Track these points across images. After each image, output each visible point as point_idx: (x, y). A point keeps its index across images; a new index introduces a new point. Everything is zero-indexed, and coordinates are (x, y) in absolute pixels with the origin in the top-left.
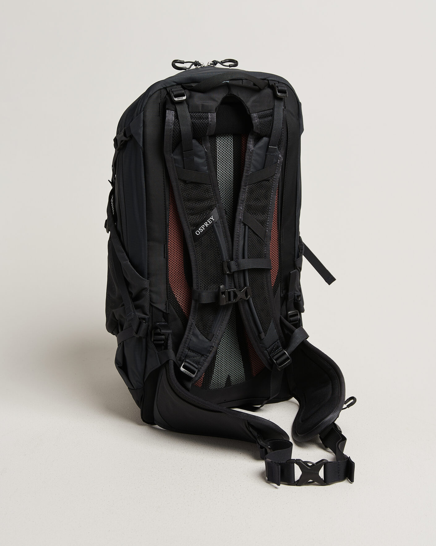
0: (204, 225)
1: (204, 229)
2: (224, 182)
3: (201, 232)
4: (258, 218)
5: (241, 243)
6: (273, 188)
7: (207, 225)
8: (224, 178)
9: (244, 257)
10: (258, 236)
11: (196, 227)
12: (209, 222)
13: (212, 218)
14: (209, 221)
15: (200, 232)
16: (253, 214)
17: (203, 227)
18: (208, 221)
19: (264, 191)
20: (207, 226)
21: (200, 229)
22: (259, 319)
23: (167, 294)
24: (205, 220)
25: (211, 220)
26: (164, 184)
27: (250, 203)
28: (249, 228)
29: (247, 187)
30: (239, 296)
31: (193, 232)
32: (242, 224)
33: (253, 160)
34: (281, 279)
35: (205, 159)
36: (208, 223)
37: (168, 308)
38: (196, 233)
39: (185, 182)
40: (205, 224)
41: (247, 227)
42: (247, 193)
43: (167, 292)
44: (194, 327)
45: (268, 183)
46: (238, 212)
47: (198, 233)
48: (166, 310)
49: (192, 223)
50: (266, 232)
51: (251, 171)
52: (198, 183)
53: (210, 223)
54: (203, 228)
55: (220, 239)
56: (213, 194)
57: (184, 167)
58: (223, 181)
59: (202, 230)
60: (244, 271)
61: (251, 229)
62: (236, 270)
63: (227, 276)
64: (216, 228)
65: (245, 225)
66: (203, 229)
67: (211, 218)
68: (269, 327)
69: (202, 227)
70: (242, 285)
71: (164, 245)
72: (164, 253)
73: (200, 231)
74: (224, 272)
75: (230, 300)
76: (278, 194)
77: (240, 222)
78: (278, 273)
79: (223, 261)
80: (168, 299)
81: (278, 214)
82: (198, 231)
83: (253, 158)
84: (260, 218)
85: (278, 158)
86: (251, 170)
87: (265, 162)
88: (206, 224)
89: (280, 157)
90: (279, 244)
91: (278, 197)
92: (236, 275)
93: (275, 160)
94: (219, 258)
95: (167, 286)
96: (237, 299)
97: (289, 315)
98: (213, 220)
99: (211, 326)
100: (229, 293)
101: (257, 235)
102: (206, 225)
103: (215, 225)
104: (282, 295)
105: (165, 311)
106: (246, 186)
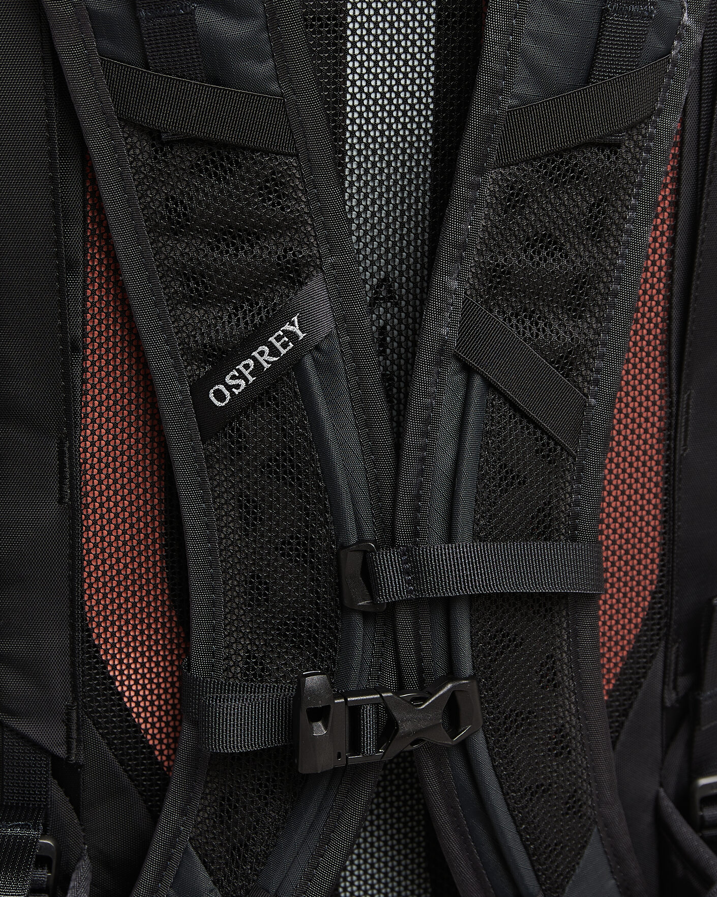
0: (254, 359)
1: (251, 379)
2: (382, 145)
3: (236, 392)
4: (541, 336)
5: (444, 459)
6: (640, 186)
7: (266, 360)
8: (382, 120)
9: (450, 537)
10: (537, 426)
11: (212, 363)
12: (278, 345)
13: (292, 324)
14: (278, 339)
15: (232, 394)
16: (517, 315)
17: (247, 367)
18: (272, 339)
19: (584, 199)
20: (266, 366)
21: (233, 377)
22: (521, 836)
23: (74, 676)
24: (258, 336)
25: (291, 335)
26: (50, 140)
27: (501, 260)
28: (489, 385)
29: (492, 174)
30: (405, 727)
31: (199, 389)
32: (453, 366)
33: (531, 34)
34: (668, 625)
35: (258, 23)
36: (274, 351)
37: (79, 741)
38: (211, 396)
39: (154, 135)
40: (255, 354)
41: (477, 381)
42: (489, 205)
43: (73, 664)
44: (186, 849)
45: (613, 158)
46: (433, 305)
47: (220, 396)
48: (69, 749)
49: (192, 344)
50: (585, 406)
51: (514, 96)
52: (225, 145)
53: (283, 352)
54: (246, 373)
55: (329, 434)
56: (308, 203)
57: (145, 57)
58: (375, 139)
59: (243, 383)
60: (448, 604)
61: (502, 394)
62: (405, 596)
63: (358, 620)
64: (314, 379)
65: (468, 370)
66: (246, 380)
67: (287, 327)
68: (574, 870)
69: (240, 367)
70: (440, 667)
71: (61, 444)
72: (61, 482)
73: (229, 388)
74: (346, 602)
75: (355, 745)
76: (675, 216)
77: (441, 352)
78: (653, 594)
79: (343, 547)
80: (75, 699)
81: (668, 310)
82: (222, 387)
83: (530, 24)
84: (554, 337)
85: (675, 31)
86: (517, 90)
87: (596, 50)
88: (262, 353)
89: (687, 29)
90: (668, 459)
91: (673, 228)
92: (404, 620)
93: (654, 42)
94: (322, 525)
95: (72, 638)
96: (397, 747)
97: (698, 796)
98: (301, 336)
99: (266, 856)
100: (355, 712)
101: (531, 420)
102: (261, 359)
103: (308, 362)
104: (671, 698)
105: (61, 752)
106: (481, 172)
